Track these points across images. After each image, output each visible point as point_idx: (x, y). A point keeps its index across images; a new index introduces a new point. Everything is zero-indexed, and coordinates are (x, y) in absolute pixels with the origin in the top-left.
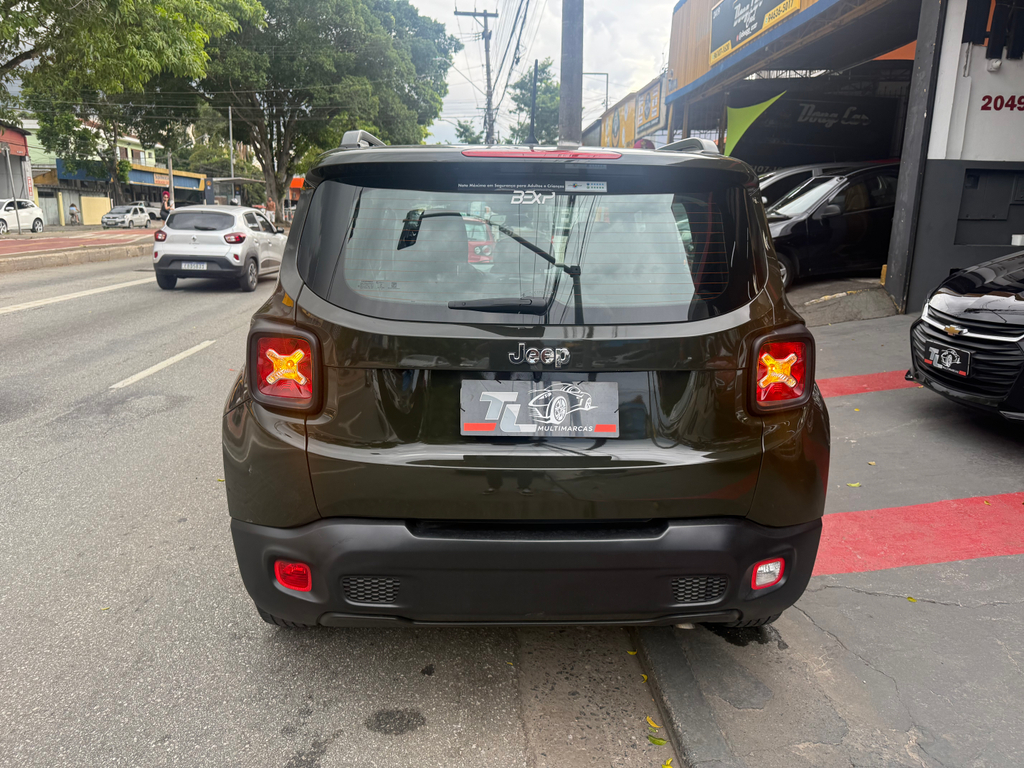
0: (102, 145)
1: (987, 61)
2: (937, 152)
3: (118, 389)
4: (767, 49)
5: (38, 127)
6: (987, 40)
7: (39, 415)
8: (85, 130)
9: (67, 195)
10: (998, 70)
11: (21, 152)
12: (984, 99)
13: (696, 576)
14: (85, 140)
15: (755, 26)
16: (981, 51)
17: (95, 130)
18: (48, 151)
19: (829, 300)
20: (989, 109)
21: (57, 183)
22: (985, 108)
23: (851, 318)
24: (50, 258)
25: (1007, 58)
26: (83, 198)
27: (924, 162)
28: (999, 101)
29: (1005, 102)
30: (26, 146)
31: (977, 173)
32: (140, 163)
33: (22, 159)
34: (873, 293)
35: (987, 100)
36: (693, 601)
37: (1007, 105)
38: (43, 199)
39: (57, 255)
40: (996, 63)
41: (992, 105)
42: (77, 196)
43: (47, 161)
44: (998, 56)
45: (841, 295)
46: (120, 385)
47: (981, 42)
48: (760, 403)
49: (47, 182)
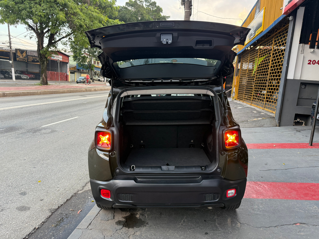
0: (88, 60)
1: (309, 49)
2: (290, 76)
3: (42, 127)
4: (256, 42)
5: (73, 55)
6: (309, 43)
7: (19, 131)
8: (85, 56)
9: (78, 73)
10: (313, 52)
11: (67, 61)
12: (309, 61)
13: (210, 193)
14: (84, 58)
15: (254, 35)
16: (307, 46)
17: (87, 56)
18: (74, 61)
19: (256, 120)
20: (311, 64)
21: (76, 70)
22: (309, 64)
23: (261, 126)
24: (60, 91)
25: (317, 48)
26: (82, 74)
27: (286, 80)
28: (314, 62)
29: (316, 62)
30: (69, 60)
31: (305, 84)
32: (99, 66)
33: (67, 63)
34: (271, 119)
35: (310, 61)
36: (210, 200)
37: (317, 63)
38: (71, 74)
39: (62, 90)
40: (312, 50)
41: (311, 63)
42: (80, 74)
43: (74, 64)
44: (314, 48)
45: (260, 119)
46: (44, 126)
47: (307, 43)
48: (227, 147)
49: (73, 69)
